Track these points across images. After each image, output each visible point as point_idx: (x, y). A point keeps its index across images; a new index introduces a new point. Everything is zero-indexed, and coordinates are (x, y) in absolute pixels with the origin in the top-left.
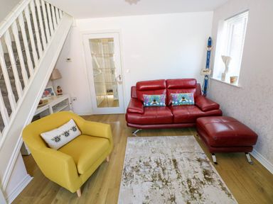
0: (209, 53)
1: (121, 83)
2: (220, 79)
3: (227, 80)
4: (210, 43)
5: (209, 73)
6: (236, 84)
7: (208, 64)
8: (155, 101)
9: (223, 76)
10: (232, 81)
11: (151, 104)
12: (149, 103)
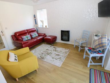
0: (35, 19)
1: (3, 35)
2: (42, 27)
3: (44, 27)
4: (35, 16)
5: (37, 26)
6: (47, 27)
7: (36, 23)
8: (27, 38)
9: (43, 26)
10: (46, 27)
11: (26, 39)
12: (25, 39)
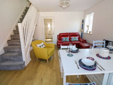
0: (83, 24)
1: (54, 34)
3: (88, 33)
4: (83, 21)
5: (83, 31)
7: (82, 28)
8: (66, 39)
10: (90, 33)
12: (64, 40)
